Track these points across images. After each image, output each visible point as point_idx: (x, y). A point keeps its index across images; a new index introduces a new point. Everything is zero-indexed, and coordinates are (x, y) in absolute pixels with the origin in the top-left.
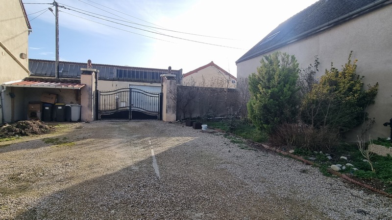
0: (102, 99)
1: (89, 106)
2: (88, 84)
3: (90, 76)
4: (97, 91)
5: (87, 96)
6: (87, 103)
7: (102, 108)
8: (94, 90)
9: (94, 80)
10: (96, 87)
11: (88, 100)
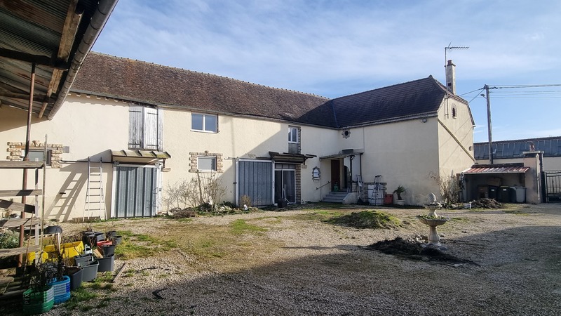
0: (549, 181)
1: (535, 188)
2: (531, 166)
3: (534, 159)
4: (542, 173)
5: (532, 178)
6: (532, 185)
7: (549, 190)
8: (539, 171)
9: (538, 162)
10: (541, 169)
11: (532, 182)
